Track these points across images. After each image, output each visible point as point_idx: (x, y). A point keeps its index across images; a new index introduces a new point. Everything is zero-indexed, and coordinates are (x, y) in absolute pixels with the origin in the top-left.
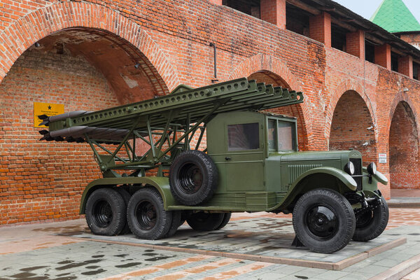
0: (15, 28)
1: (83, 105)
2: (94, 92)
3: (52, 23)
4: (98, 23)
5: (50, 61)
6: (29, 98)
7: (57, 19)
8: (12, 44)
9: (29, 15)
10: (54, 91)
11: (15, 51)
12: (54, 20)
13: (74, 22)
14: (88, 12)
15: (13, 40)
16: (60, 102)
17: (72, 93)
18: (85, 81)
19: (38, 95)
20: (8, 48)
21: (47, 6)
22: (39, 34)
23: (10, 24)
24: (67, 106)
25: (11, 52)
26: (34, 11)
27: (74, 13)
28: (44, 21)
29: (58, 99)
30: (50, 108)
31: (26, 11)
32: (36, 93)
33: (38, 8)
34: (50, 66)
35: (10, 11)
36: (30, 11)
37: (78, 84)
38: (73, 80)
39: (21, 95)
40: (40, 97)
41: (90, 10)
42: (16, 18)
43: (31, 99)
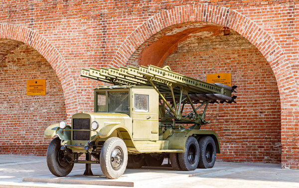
0: (130, 39)
1: (249, 71)
2: (259, 59)
3: (152, 29)
4: (189, 17)
5: (218, 43)
6: (203, 72)
7: (157, 25)
8: (128, 49)
9: (139, 29)
10: (222, 64)
11: (129, 53)
12: (154, 27)
13: (169, 23)
14: (180, 12)
15: (128, 47)
16: (228, 71)
17: (238, 63)
18: (250, 52)
19: (209, 69)
20: (125, 52)
21: (150, 19)
22: (144, 39)
23: (127, 37)
24: (234, 74)
25: (127, 54)
26: (141, 25)
27: (169, 18)
28: (148, 29)
29: (226, 69)
30: (219, 77)
31: (136, 27)
32: (208, 67)
33: (143, 23)
34: (218, 46)
35: (127, 30)
36: (138, 26)
37: (243, 55)
38: (238, 53)
39: (197, 71)
40: (211, 70)
41: (182, 11)
42: (130, 33)
43: (205, 73)
